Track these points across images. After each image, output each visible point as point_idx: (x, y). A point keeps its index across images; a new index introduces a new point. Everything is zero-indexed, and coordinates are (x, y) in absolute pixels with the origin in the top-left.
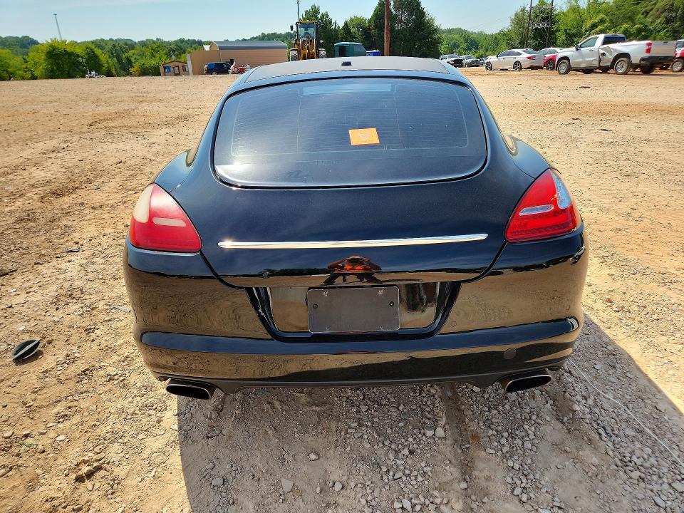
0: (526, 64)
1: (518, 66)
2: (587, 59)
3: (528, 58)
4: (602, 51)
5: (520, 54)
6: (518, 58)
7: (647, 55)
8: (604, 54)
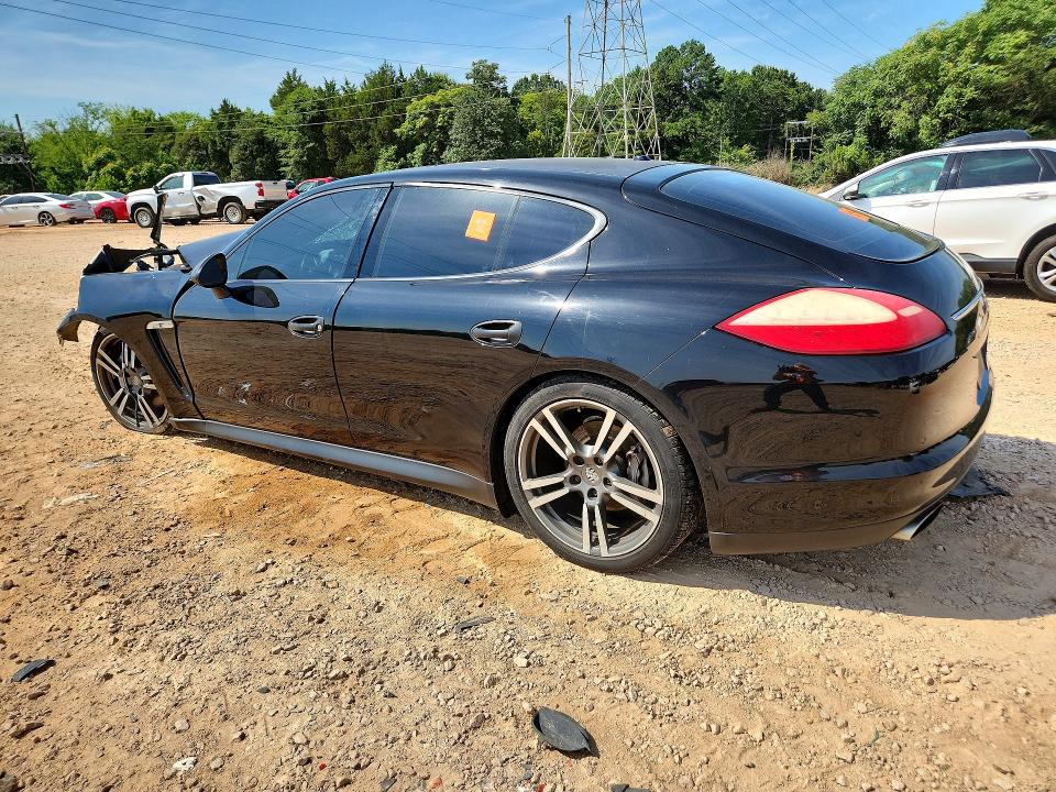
0: (62, 215)
1: (45, 218)
2: (179, 205)
3: (61, 206)
4: (197, 195)
5: (45, 201)
6: (43, 207)
7: (261, 198)
8: (202, 198)
